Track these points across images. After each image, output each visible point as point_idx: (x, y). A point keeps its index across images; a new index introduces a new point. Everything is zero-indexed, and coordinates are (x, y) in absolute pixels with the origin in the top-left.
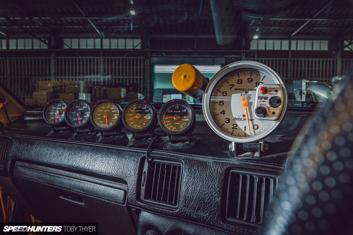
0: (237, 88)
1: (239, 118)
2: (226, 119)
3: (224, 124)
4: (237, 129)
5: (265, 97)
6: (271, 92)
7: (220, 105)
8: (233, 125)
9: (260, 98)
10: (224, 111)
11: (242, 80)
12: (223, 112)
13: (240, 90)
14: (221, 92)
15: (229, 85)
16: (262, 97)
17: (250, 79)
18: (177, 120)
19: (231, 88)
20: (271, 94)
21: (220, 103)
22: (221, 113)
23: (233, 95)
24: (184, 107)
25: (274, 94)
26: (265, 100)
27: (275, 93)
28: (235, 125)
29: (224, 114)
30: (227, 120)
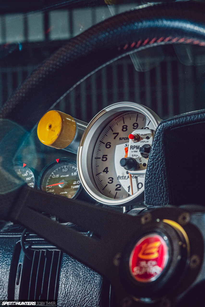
0: (122, 137)
1: (123, 176)
2: (109, 178)
3: (107, 185)
4: (120, 190)
5: (137, 146)
6: (143, 139)
7: (103, 160)
8: (117, 186)
9: (132, 148)
10: (107, 168)
11: (127, 126)
12: (106, 170)
13: (124, 140)
14: (104, 143)
15: (114, 134)
16: (134, 146)
17: (136, 125)
18: (63, 188)
19: (115, 138)
20: (143, 142)
21: (103, 158)
22: (104, 171)
23: (117, 146)
24: (74, 169)
25: (146, 142)
26: (137, 150)
27: (146, 140)
28: (118, 186)
29: (107, 172)
30: (110, 180)
